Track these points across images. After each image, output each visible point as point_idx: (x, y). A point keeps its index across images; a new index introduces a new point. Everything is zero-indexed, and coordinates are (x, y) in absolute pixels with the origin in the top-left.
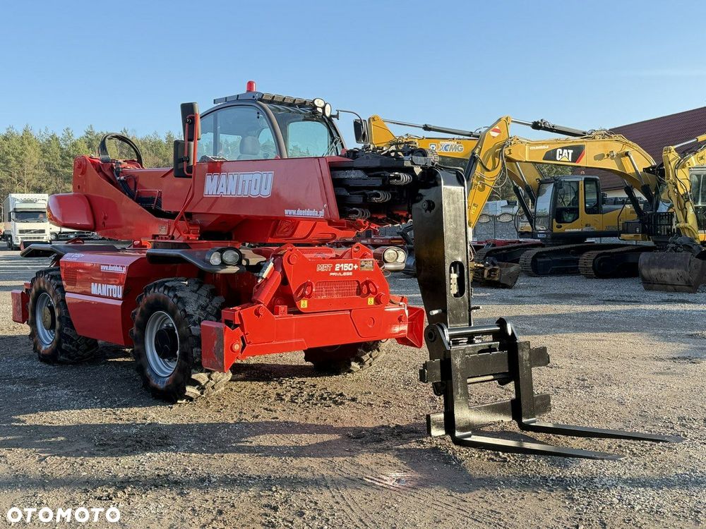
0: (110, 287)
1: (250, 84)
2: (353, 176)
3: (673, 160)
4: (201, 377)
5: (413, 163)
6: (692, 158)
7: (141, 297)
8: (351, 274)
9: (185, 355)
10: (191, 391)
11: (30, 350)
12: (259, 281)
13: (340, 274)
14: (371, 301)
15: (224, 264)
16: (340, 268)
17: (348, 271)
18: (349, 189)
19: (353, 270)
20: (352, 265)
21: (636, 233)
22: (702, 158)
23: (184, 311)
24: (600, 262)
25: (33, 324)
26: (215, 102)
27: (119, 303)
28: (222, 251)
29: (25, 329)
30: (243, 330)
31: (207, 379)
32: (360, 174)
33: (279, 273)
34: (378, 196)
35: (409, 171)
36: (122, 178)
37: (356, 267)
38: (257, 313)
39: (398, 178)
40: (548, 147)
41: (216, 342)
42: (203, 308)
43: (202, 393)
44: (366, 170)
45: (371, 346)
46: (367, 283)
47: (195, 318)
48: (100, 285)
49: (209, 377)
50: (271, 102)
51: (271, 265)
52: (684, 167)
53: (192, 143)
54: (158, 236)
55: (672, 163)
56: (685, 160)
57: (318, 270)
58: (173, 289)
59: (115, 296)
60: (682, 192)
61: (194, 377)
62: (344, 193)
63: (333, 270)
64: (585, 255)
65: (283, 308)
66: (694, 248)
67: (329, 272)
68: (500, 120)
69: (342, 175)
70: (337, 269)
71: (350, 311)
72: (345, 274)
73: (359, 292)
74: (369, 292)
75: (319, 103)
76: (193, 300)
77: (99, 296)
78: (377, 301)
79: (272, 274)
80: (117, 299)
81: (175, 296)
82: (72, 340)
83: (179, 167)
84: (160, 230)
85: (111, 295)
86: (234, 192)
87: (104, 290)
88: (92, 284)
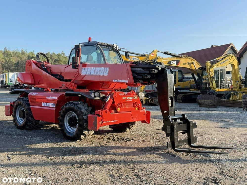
0: (51, 104)
1: (90, 38)
2: (138, 70)
3: (209, 65)
4: (86, 132)
5: (158, 66)
6: (215, 65)
7: (63, 107)
9: (80, 125)
10: (82, 137)
11: (13, 125)
12: (106, 102)
13: (129, 100)
14: (137, 109)
15: (95, 97)
16: (129, 98)
17: (131, 99)
18: (137, 74)
19: (132, 99)
20: (132, 97)
21: (195, 88)
22: (218, 65)
23: (81, 111)
24: (184, 97)
25: (14, 116)
26: (80, 44)
27: (54, 109)
28: (94, 93)
29: (11, 118)
30: (102, 117)
31: (87, 133)
32: (141, 69)
33: (112, 100)
34: (147, 76)
36: (45, 68)
37: (133, 98)
38: (106, 112)
39: (155, 71)
40: (169, 60)
41: (94, 121)
42: (87, 110)
43: (85, 138)
44: (143, 68)
45: (133, 123)
46: (136, 103)
47: (84, 114)
48: (46, 103)
49: (88, 132)
50: (101, 45)
51: (110, 97)
52: (212, 68)
53: (78, 58)
54: (61, 87)
55: (209, 67)
56: (213, 66)
57: (123, 99)
58: (76, 104)
59: (52, 107)
60: (211, 76)
61: (84, 132)
62: (135, 75)
63: (127, 99)
64: (179, 95)
65: (113, 110)
66: (215, 94)
67: (126, 100)
68: (154, 51)
69: (134, 69)
70: (128, 99)
71: (131, 112)
72: (130, 100)
73: (134, 106)
74: (136, 106)
75: (115, 46)
76: (84, 109)
77: (46, 107)
78: (138, 109)
79: (110, 100)
80: (53, 108)
81: (77, 107)
82: (31, 121)
83: (74, 65)
84: (62, 85)
85: (50, 106)
86: (93, 74)
87: (48, 105)
88: (43, 103)
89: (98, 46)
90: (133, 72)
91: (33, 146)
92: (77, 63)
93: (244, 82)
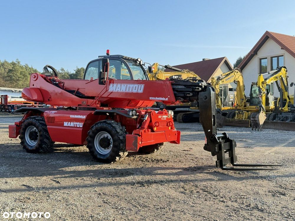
0: (76, 123)
1: (108, 51)
2: (180, 87)
3: (215, 82)
4: (121, 154)
5: (202, 84)
6: (220, 81)
7: (93, 127)
8: (165, 119)
9: (114, 146)
10: (117, 158)
12: (144, 121)
13: (163, 119)
14: (170, 128)
15: (133, 115)
17: (165, 118)
18: (177, 91)
19: (166, 118)
21: (196, 107)
22: (223, 82)
23: (116, 131)
25: (22, 138)
26: (99, 57)
27: (81, 129)
28: (132, 111)
29: (17, 141)
30: (141, 137)
31: (123, 155)
32: (183, 87)
33: (149, 119)
34: (190, 94)
35: (201, 87)
36: (57, 83)
37: (167, 117)
38: (145, 132)
39: (199, 89)
40: (170, 75)
41: (134, 141)
42: (122, 130)
43: (119, 160)
44: (185, 86)
45: (161, 144)
46: (169, 122)
47: (120, 133)
48: (69, 123)
49: (123, 154)
50: (126, 59)
51: (148, 115)
52: (218, 84)
53: (106, 73)
54: (81, 105)
55: (214, 83)
56: (218, 82)
58: (110, 124)
60: (217, 93)
61: (120, 154)
62: (176, 92)
64: (179, 114)
65: (150, 130)
66: (221, 112)
67: (161, 118)
69: (175, 87)
70: (163, 117)
71: (165, 131)
73: (167, 125)
74: (170, 125)
76: (119, 128)
77: (69, 127)
78: (171, 128)
79: (148, 119)
80: (79, 127)
81: (112, 126)
82: (46, 143)
83: (101, 81)
84: (82, 103)
85: (76, 126)
86: (124, 91)
87: (72, 124)
88: (65, 122)
89: (123, 60)
90: (174, 89)
91: (68, 169)
92: (104, 79)
93: (249, 100)
